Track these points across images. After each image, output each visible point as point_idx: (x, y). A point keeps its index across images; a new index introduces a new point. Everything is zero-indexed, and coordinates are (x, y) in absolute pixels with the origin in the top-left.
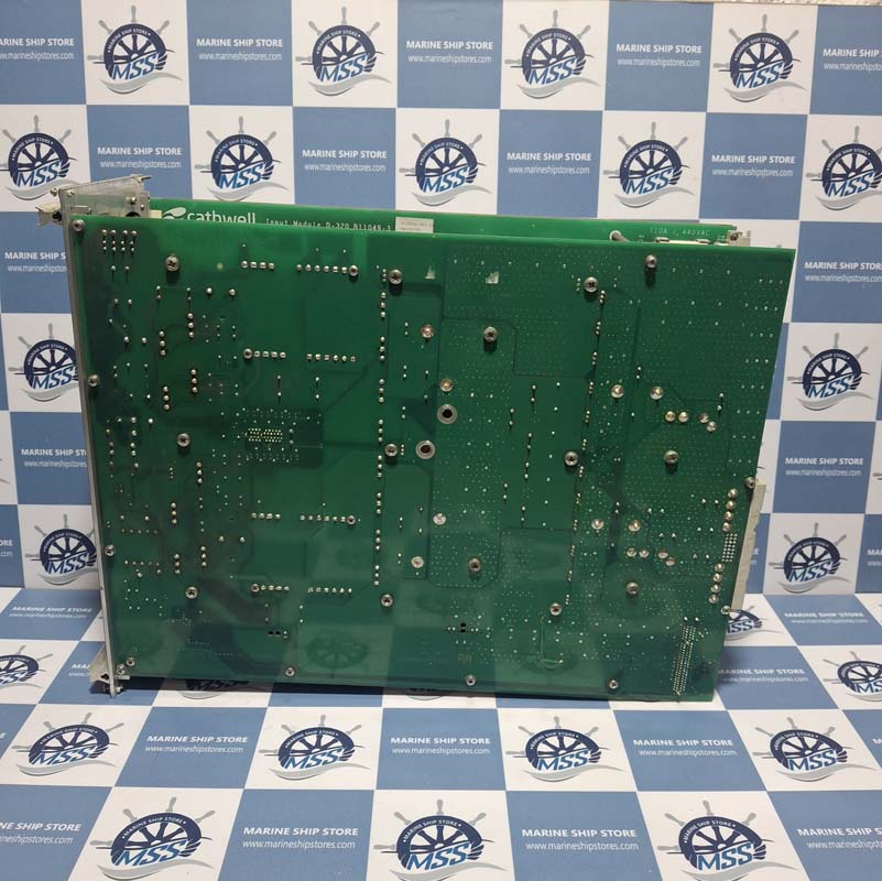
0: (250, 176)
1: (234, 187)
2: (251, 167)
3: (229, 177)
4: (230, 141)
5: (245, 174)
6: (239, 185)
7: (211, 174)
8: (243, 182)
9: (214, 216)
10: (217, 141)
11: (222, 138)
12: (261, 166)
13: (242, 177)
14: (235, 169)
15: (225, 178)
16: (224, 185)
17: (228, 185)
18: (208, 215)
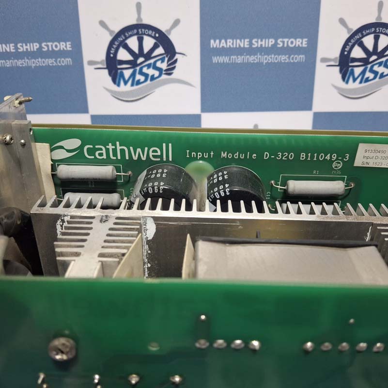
0: (151, 72)
1: (132, 85)
2: (152, 61)
3: (127, 73)
4: (126, 31)
5: (145, 70)
6: (138, 83)
7: (106, 71)
8: (142, 78)
9: (119, 148)
10: (111, 32)
11: (117, 29)
12: (163, 60)
13: (141, 73)
14: (133, 64)
15: (122, 75)
16: (122, 83)
17: (126, 83)
18: (110, 147)
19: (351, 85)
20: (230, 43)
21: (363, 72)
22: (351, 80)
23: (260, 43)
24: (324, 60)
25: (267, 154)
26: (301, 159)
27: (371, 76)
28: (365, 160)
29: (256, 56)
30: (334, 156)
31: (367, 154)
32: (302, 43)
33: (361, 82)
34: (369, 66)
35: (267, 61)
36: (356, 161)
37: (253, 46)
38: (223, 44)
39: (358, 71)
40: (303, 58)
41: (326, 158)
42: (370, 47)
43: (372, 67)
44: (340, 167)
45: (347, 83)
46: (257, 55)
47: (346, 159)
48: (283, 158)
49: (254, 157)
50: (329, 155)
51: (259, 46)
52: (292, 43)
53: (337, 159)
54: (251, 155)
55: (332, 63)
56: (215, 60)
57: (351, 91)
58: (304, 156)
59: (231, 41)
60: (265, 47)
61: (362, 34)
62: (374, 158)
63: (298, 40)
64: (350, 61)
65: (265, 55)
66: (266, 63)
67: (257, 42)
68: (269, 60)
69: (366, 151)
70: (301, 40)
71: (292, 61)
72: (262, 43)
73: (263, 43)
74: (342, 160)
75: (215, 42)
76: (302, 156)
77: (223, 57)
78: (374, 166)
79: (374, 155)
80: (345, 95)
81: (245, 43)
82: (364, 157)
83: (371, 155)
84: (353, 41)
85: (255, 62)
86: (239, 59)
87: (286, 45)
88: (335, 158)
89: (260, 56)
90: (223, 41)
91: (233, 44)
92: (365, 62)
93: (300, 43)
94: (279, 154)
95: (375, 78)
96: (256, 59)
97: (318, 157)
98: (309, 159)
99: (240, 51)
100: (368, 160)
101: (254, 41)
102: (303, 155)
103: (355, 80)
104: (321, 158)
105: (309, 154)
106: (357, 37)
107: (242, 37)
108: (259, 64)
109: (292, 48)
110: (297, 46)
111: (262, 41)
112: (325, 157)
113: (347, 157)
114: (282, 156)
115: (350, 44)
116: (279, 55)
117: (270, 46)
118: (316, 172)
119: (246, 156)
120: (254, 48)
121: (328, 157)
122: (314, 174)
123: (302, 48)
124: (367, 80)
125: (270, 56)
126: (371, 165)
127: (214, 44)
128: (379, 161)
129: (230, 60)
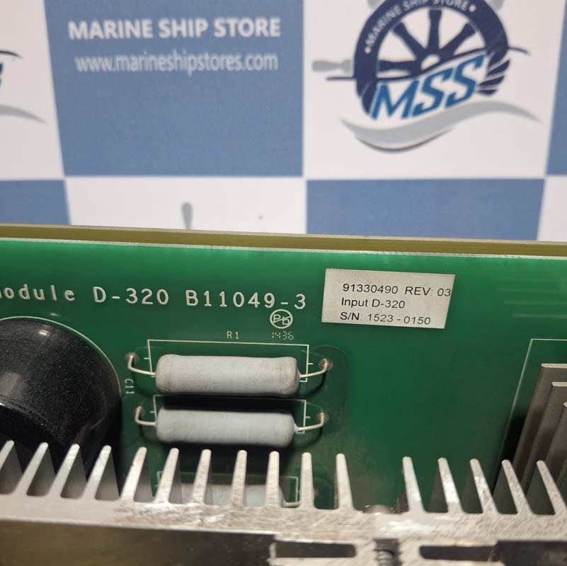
19: (385, 121)
20: (110, 29)
21: (410, 93)
22: (383, 109)
23: (175, 28)
24: (320, 66)
25: (99, 292)
26: (189, 304)
27: (428, 100)
28: (348, 309)
29: (170, 58)
30: (269, 298)
31: (350, 295)
32: (268, 28)
33: (405, 115)
34: (422, 79)
35: (194, 69)
36: (325, 310)
37: (163, 35)
38: (96, 30)
39: (397, 90)
40: (273, 61)
41: (250, 302)
42: (422, 37)
43: (429, 81)
44: (289, 324)
45: (375, 115)
46: (172, 54)
47: (300, 305)
48: (144, 302)
49: (70, 297)
50: (255, 296)
51: (175, 34)
52: (246, 27)
53: (277, 306)
54: (60, 293)
55: (339, 73)
56: (83, 64)
57: (383, 133)
58: (194, 297)
59: (113, 24)
60: (188, 38)
61: (402, 8)
62: (370, 303)
63: (258, 21)
64: (378, 67)
65: (189, 53)
66: (193, 72)
67: (169, 26)
68: (199, 65)
69: (346, 288)
70: (265, 22)
71: (250, 68)
72: (179, 28)
73: (183, 28)
74: (289, 307)
75: (78, 26)
76: (188, 297)
77: (100, 59)
78: (373, 323)
79: (370, 296)
80: (371, 142)
81: (142, 29)
82: (344, 302)
83: (362, 297)
84: (381, 23)
85: (170, 69)
86: (135, 64)
87: (233, 33)
88: (272, 302)
89: (180, 58)
90: (95, 25)
91: (117, 31)
92: (413, 69)
93: (264, 29)
94: (131, 292)
95: (436, 105)
96: (170, 63)
97: (229, 301)
98: (208, 304)
99: (132, 46)
100: (356, 310)
101: (162, 24)
102: (191, 294)
103: (391, 110)
104: (239, 303)
105: (207, 293)
106: (391, 14)
107: (135, 16)
108: (179, 74)
109: (247, 39)
110: (258, 34)
111: (179, 23)
112: (246, 300)
113: (302, 301)
114: (140, 296)
115: (377, 30)
116: (219, 54)
117: (198, 34)
118: (234, 335)
119: (48, 294)
120: (165, 39)
121: (254, 300)
122: (230, 340)
123: (270, 38)
124: (419, 110)
125: (200, 58)
126: (364, 320)
127: (77, 31)
128: (382, 310)
129: (113, 64)
